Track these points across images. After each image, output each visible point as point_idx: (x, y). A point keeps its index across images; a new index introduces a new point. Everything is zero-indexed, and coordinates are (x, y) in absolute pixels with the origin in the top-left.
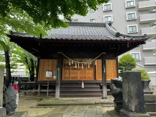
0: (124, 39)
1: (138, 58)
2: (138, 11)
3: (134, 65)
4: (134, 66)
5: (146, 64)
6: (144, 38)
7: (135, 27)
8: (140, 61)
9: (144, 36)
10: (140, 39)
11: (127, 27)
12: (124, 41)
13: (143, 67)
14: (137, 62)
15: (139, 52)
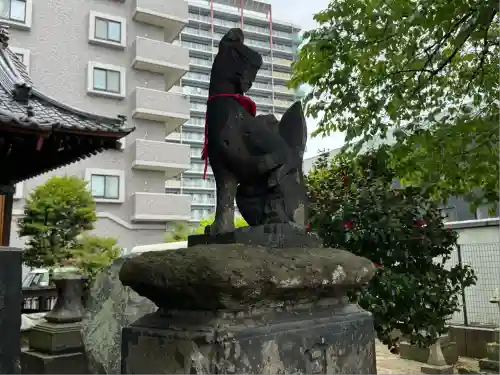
0: (27, 121)
1: (115, 195)
2: (133, 19)
3: (86, 221)
4: (84, 222)
5: (138, 216)
6: (115, 127)
7: (116, 76)
8: (120, 204)
9: (118, 122)
10: (105, 127)
11: (86, 70)
12: (26, 128)
13: (131, 227)
14: (98, 208)
15: (122, 173)
